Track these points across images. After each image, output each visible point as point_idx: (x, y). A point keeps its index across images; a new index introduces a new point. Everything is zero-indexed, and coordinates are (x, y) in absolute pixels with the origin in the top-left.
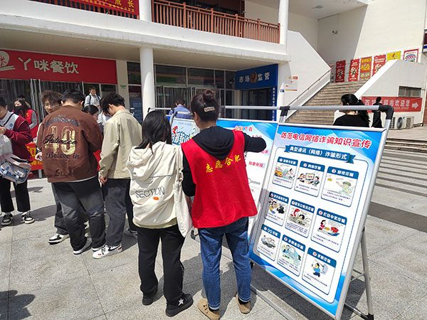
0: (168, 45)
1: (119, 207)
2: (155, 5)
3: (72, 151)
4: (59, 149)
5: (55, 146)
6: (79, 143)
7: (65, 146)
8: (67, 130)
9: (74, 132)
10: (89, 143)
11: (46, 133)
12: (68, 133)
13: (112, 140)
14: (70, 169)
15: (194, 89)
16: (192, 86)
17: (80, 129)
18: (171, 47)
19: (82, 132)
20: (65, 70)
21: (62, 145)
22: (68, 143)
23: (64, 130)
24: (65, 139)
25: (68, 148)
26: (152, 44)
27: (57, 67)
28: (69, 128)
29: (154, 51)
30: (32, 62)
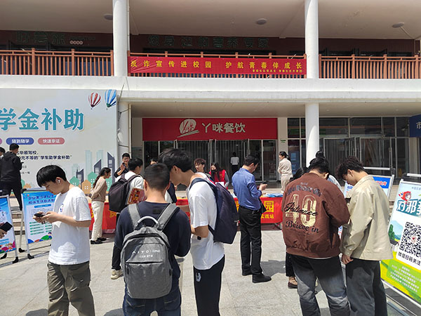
0: (335, 97)
1: (367, 297)
2: (323, 62)
3: (311, 222)
4: (299, 218)
5: (296, 215)
6: (320, 214)
7: (305, 216)
8: (308, 200)
9: (315, 202)
10: (331, 217)
11: (287, 201)
12: (309, 202)
13: (364, 213)
14: (307, 242)
15: (358, 139)
16: (356, 136)
17: (321, 200)
18: (338, 99)
19: (324, 203)
20: (234, 130)
21: (302, 215)
22: (309, 214)
23: (306, 199)
24: (305, 209)
25: (308, 219)
26: (319, 99)
27: (229, 128)
28: (311, 198)
29: (320, 105)
30: (211, 126)
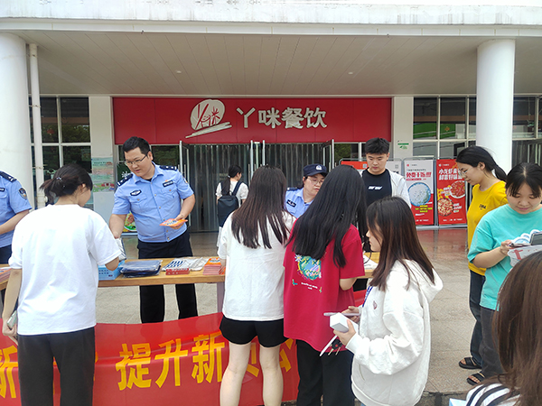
20: (304, 123)
27: (293, 120)
30: (256, 114)
